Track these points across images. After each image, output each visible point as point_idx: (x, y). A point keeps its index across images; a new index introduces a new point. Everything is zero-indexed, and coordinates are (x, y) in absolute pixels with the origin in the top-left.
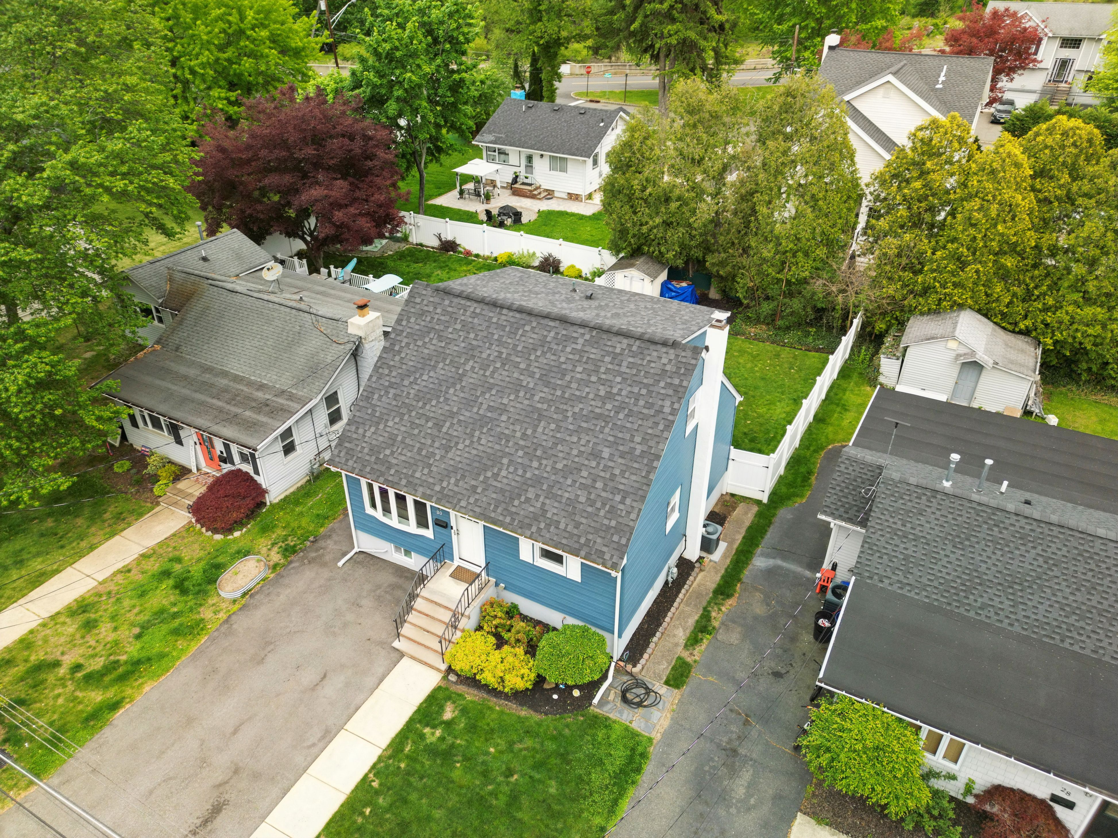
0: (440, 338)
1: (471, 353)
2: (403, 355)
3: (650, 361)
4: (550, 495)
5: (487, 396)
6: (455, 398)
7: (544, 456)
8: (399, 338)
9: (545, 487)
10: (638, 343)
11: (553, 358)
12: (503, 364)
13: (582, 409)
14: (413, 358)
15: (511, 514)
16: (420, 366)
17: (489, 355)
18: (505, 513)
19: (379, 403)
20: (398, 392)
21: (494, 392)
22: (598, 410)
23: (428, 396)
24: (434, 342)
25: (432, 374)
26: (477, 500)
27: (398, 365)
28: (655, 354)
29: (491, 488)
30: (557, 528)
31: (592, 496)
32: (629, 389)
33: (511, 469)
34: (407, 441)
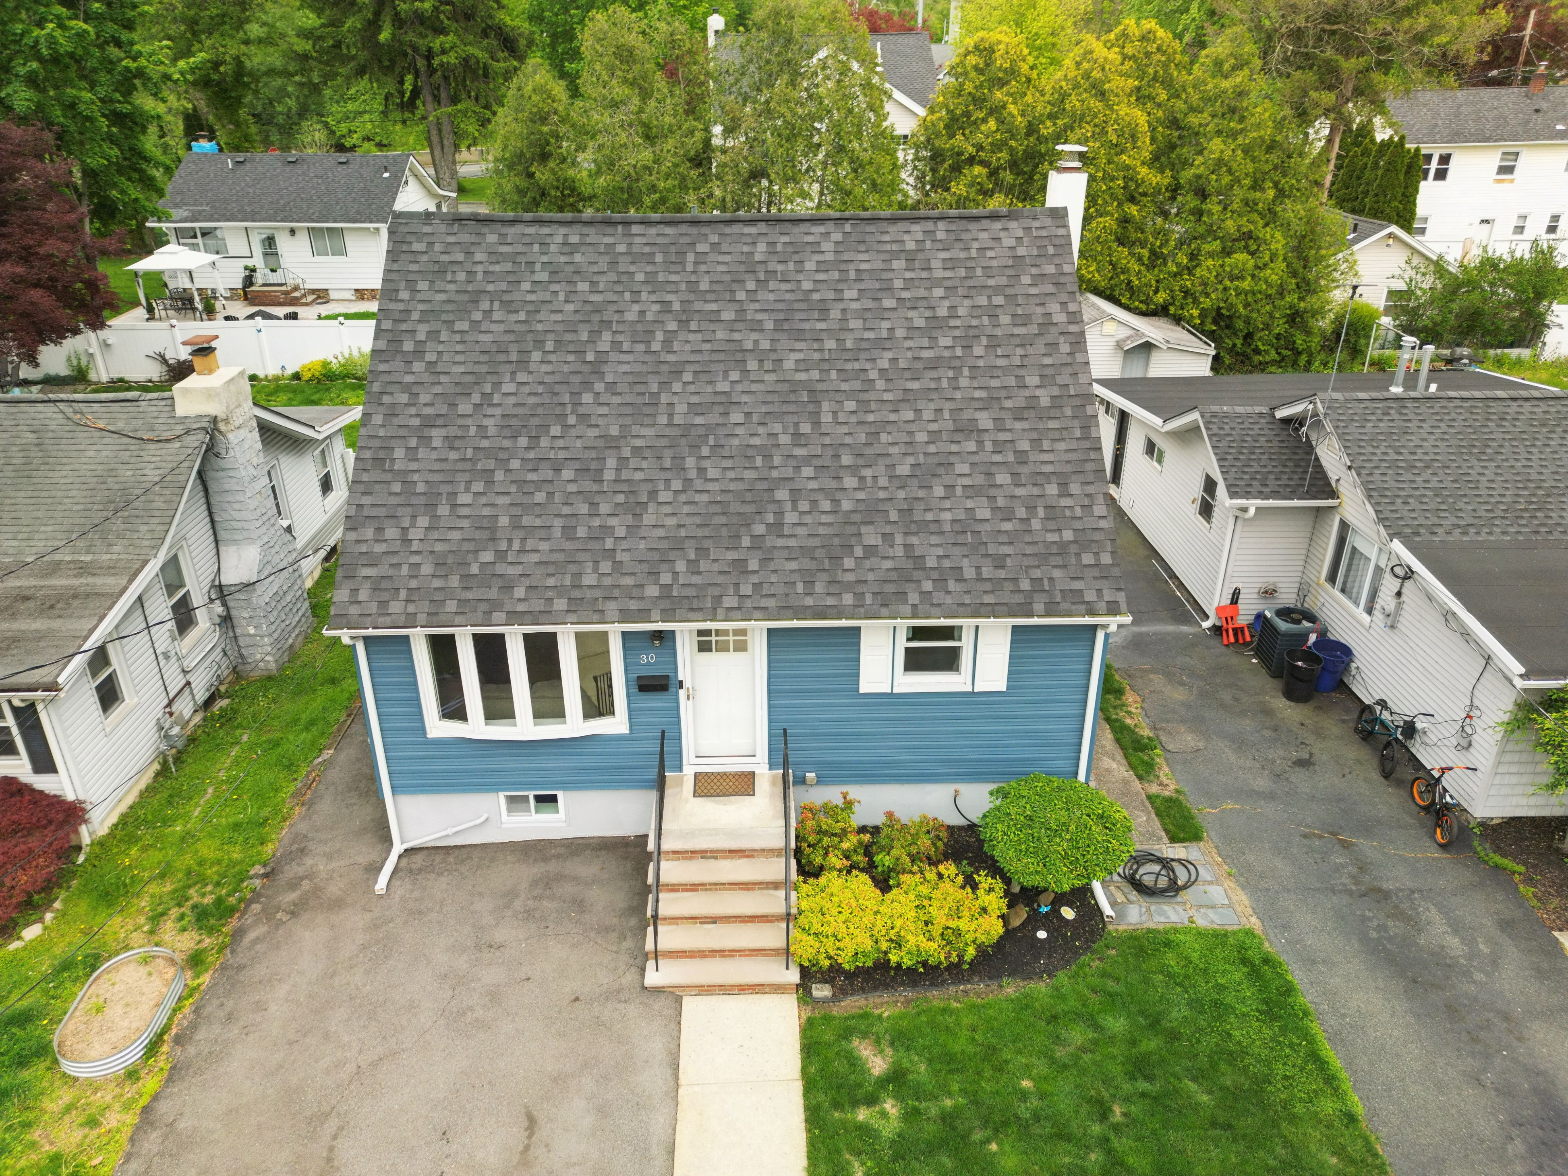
0: (509, 307)
1: (596, 318)
2: (431, 357)
3: (981, 249)
4: (914, 528)
5: (677, 387)
6: (604, 410)
7: (861, 462)
8: (404, 327)
9: (894, 516)
10: (941, 225)
11: (784, 286)
12: (684, 323)
13: (894, 360)
14: (460, 358)
15: (848, 586)
16: (484, 368)
17: (642, 313)
18: (834, 589)
19: (414, 466)
20: (453, 431)
21: (688, 377)
22: (926, 354)
23: (535, 421)
24: (496, 316)
25: (522, 377)
26: (757, 586)
27: (426, 378)
28: (984, 235)
29: (776, 554)
30: (961, 580)
31: (1001, 502)
32: (967, 302)
33: (804, 506)
34: (526, 521)
